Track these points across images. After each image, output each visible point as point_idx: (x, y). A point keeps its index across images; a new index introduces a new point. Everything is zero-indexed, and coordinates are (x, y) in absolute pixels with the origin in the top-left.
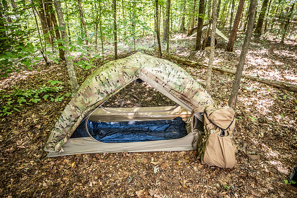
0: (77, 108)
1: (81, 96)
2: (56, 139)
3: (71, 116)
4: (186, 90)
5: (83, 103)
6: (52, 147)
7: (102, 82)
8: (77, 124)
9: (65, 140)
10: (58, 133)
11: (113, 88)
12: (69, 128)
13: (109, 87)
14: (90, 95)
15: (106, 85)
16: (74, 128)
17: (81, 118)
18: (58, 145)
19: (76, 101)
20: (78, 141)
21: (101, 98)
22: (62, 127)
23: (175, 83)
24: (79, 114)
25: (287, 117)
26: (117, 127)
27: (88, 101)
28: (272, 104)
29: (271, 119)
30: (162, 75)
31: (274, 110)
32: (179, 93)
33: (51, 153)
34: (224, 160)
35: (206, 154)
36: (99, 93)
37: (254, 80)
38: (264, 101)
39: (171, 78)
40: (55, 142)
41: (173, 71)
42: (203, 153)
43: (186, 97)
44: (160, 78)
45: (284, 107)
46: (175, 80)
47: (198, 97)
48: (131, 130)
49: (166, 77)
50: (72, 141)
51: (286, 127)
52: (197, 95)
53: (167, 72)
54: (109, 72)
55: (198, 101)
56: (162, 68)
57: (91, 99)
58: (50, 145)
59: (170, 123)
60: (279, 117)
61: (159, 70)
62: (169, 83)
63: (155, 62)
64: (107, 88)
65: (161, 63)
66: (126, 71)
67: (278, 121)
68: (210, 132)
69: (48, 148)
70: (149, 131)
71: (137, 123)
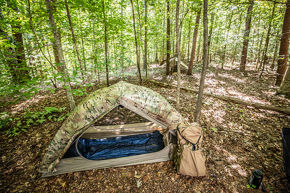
0: (68, 132)
1: (71, 122)
2: (49, 160)
3: (62, 139)
4: (161, 112)
5: (72, 127)
6: (46, 168)
7: (89, 109)
8: (67, 147)
9: (58, 161)
10: (51, 155)
11: (98, 114)
12: (61, 150)
13: (95, 113)
14: (79, 120)
15: (92, 112)
16: (65, 151)
17: (70, 141)
18: (51, 166)
19: (66, 127)
20: (70, 161)
21: (88, 123)
22: (55, 150)
23: (152, 107)
24: (69, 138)
25: (236, 124)
26: (106, 143)
27: (77, 126)
28: (224, 114)
29: (226, 126)
30: (141, 100)
31: (227, 119)
32: (155, 115)
33: (45, 173)
34: (197, 170)
35: (181, 166)
36: (86, 118)
37: (209, 96)
38: (218, 112)
39: (147, 103)
40: (48, 164)
41: (150, 96)
42: (179, 165)
43: (162, 117)
44: (138, 103)
45: (233, 116)
46: (151, 104)
47: (171, 117)
48: (117, 145)
49: (143, 102)
50: (64, 162)
51: (237, 133)
52: (171, 115)
53: (145, 98)
54: (95, 100)
55: (172, 120)
56: (140, 95)
57: (79, 124)
58: (44, 167)
59: (150, 136)
60: (231, 124)
61: (137, 96)
62: (146, 107)
63: (134, 89)
64: (93, 114)
65: (139, 90)
66: (109, 98)
67: (231, 127)
68: (183, 147)
69: (41, 170)
70: (133, 146)
71: (123, 138)
